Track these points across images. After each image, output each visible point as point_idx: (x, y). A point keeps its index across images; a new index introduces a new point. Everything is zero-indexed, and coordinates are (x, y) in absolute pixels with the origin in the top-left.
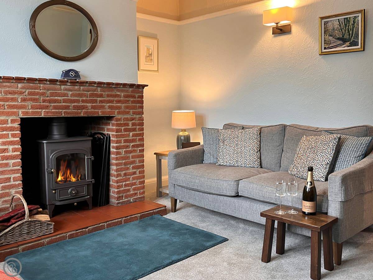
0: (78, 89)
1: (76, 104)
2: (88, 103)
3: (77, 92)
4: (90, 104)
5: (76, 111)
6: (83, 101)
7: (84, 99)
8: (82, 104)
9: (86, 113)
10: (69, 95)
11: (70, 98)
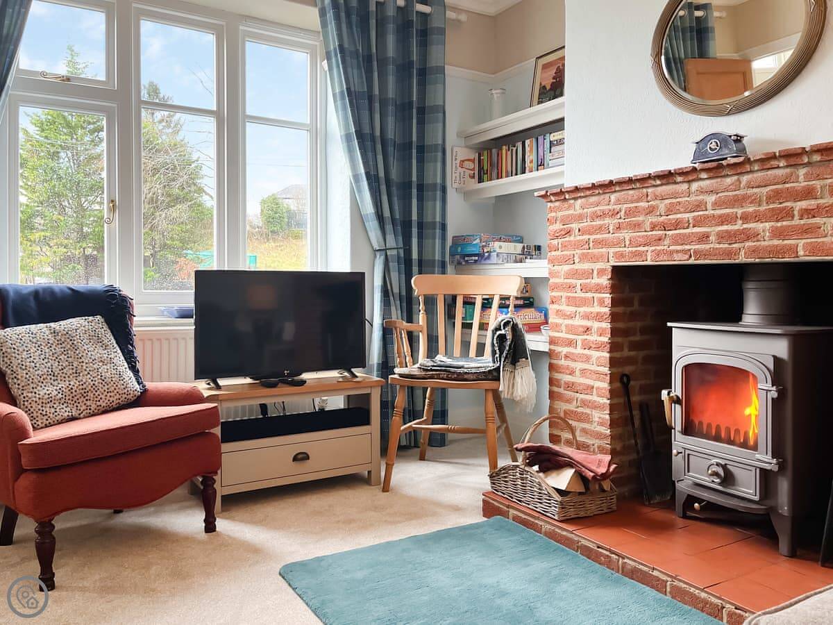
0: (733, 184)
1: (725, 228)
2: (762, 222)
3: (730, 194)
4: (768, 225)
5: (726, 246)
6: (746, 218)
7: (749, 213)
8: (745, 226)
9: (754, 251)
10: (709, 206)
11: (712, 212)
